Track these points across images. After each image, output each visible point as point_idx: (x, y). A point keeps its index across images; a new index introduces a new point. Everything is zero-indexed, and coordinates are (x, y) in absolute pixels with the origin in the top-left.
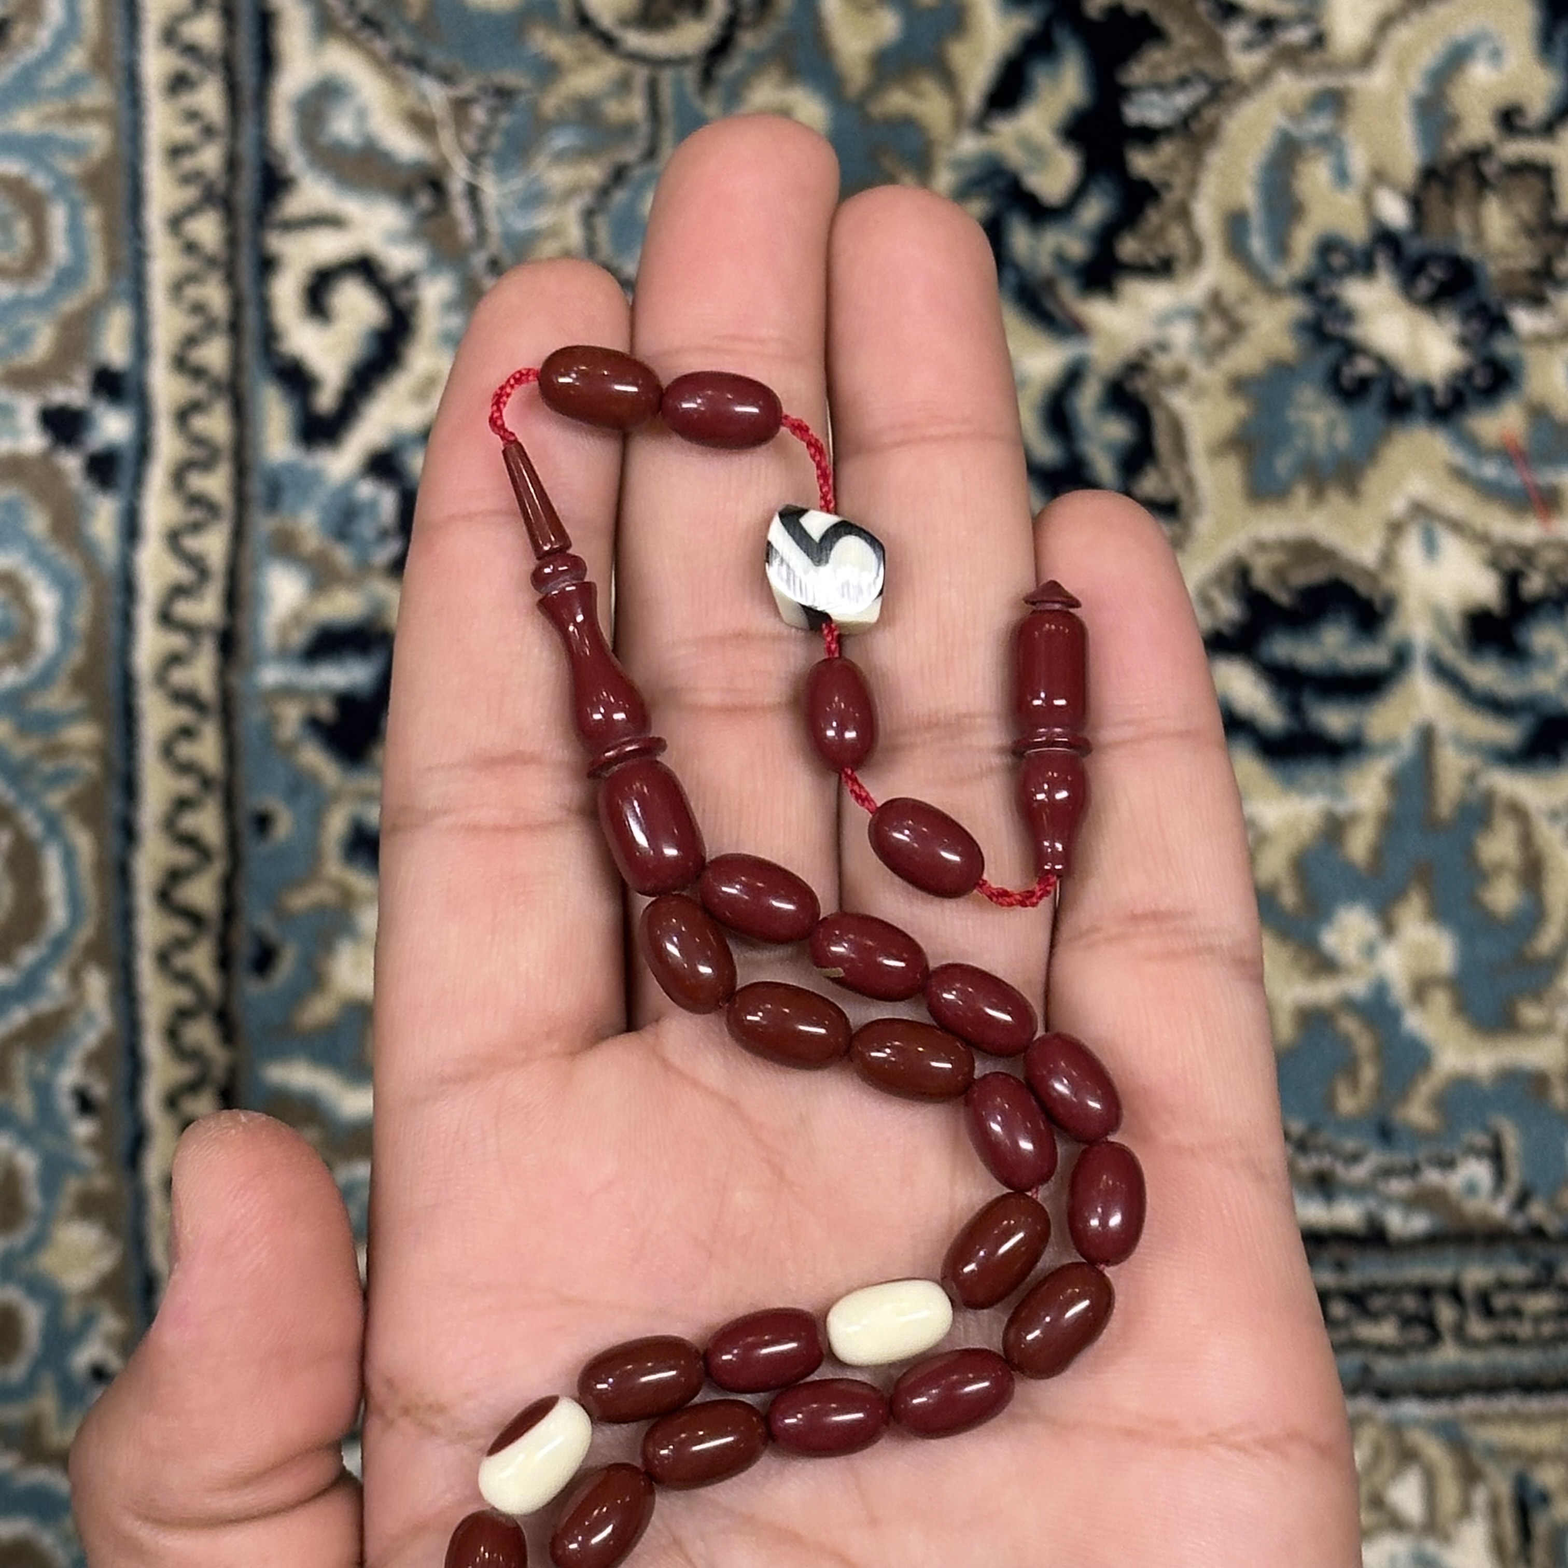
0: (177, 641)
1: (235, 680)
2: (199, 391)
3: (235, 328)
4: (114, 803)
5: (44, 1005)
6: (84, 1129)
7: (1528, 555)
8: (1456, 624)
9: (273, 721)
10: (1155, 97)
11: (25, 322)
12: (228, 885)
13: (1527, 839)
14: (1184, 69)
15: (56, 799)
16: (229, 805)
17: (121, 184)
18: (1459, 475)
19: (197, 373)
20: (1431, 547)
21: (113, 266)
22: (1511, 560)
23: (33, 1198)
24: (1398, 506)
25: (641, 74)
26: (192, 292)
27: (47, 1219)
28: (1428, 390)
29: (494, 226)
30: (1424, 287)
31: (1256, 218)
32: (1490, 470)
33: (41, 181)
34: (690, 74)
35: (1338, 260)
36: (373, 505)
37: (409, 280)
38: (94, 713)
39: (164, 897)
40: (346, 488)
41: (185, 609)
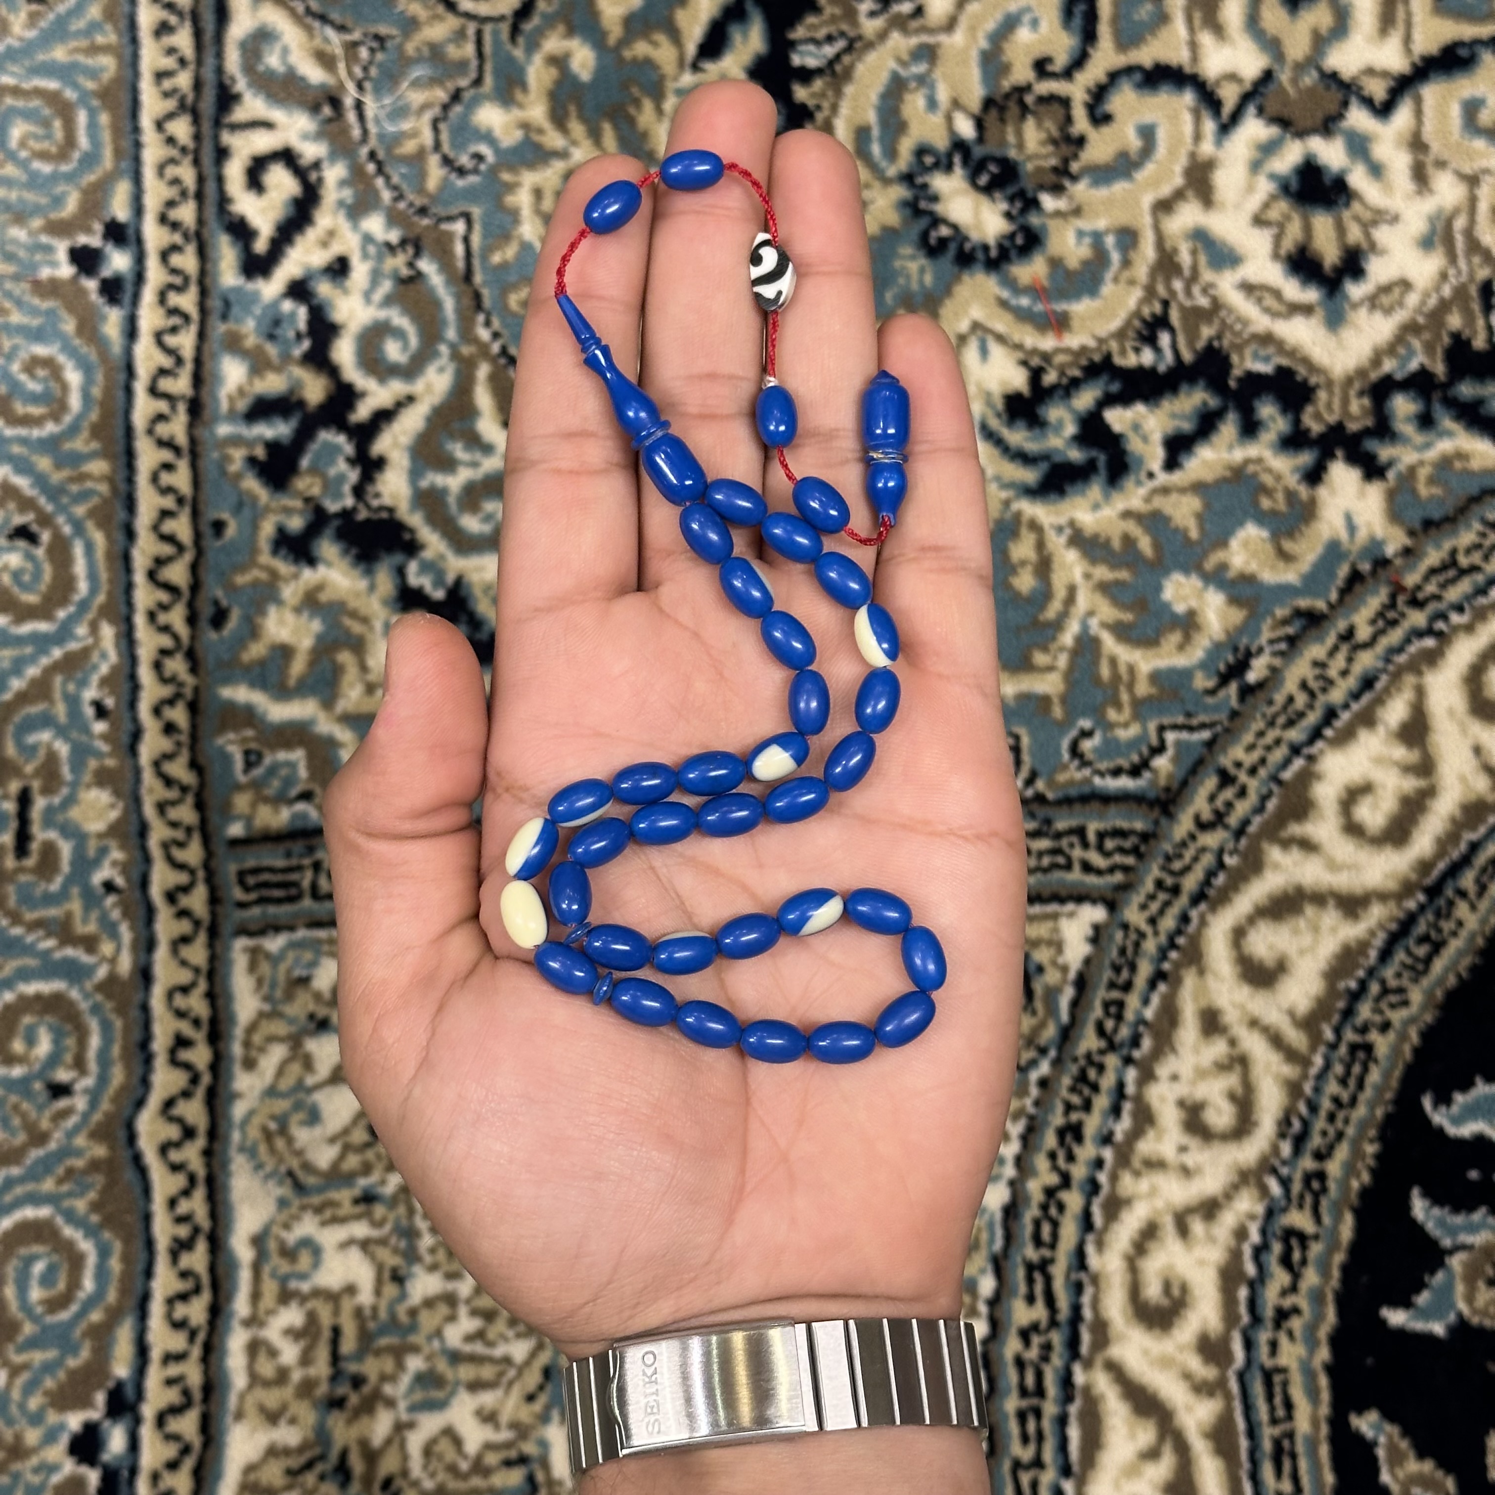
0: (162, 406)
1: (201, 433)
2: (177, 238)
3: (199, 196)
4: (121, 515)
5: (73, 646)
6: (100, 727)
7: (1046, 357)
8: (1000, 405)
9: (226, 459)
10: (811, 48)
11: (59, 189)
12: (194, 568)
13: (1040, 545)
14: (832, 29)
15: (80, 510)
16: (195, 515)
17: (125, 98)
18: (1004, 304)
19: (175, 226)
20: (984, 352)
21: (118, 153)
22: (1035, 362)
23: (66, 772)
24: (964, 326)
25: (471, 28)
26: (171, 171)
27: (75, 785)
28: (986, 248)
29: (373, 129)
30: (983, 180)
31: (876, 132)
32: (1024, 302)
33: (70, 94)
34: (505, 28)
35: (929, 160)
36: (293, 315)
37: (317, 165)
38: (105, 454)
39: (152, 575)
40: (275, 304)
41: (166, 384)
